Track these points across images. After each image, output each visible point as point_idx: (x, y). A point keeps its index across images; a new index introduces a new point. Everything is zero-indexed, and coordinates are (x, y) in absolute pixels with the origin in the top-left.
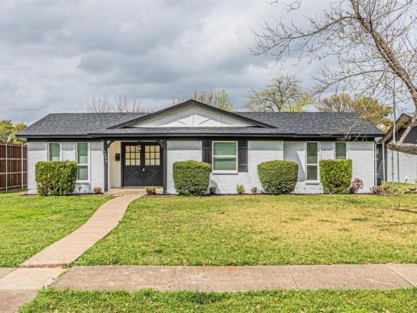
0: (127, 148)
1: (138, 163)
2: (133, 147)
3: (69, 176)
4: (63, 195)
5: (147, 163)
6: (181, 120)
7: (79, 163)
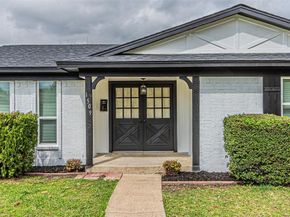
0: (119, 91)
1: (136, 114)
2: (127, 90)
3: (19, 142)
4: (7, 177)
5: (150, 114)
6: (218, 42)
7: (41, 115)
